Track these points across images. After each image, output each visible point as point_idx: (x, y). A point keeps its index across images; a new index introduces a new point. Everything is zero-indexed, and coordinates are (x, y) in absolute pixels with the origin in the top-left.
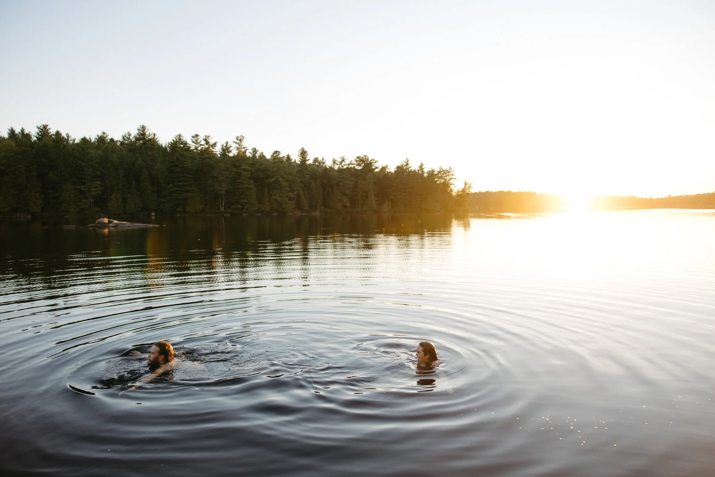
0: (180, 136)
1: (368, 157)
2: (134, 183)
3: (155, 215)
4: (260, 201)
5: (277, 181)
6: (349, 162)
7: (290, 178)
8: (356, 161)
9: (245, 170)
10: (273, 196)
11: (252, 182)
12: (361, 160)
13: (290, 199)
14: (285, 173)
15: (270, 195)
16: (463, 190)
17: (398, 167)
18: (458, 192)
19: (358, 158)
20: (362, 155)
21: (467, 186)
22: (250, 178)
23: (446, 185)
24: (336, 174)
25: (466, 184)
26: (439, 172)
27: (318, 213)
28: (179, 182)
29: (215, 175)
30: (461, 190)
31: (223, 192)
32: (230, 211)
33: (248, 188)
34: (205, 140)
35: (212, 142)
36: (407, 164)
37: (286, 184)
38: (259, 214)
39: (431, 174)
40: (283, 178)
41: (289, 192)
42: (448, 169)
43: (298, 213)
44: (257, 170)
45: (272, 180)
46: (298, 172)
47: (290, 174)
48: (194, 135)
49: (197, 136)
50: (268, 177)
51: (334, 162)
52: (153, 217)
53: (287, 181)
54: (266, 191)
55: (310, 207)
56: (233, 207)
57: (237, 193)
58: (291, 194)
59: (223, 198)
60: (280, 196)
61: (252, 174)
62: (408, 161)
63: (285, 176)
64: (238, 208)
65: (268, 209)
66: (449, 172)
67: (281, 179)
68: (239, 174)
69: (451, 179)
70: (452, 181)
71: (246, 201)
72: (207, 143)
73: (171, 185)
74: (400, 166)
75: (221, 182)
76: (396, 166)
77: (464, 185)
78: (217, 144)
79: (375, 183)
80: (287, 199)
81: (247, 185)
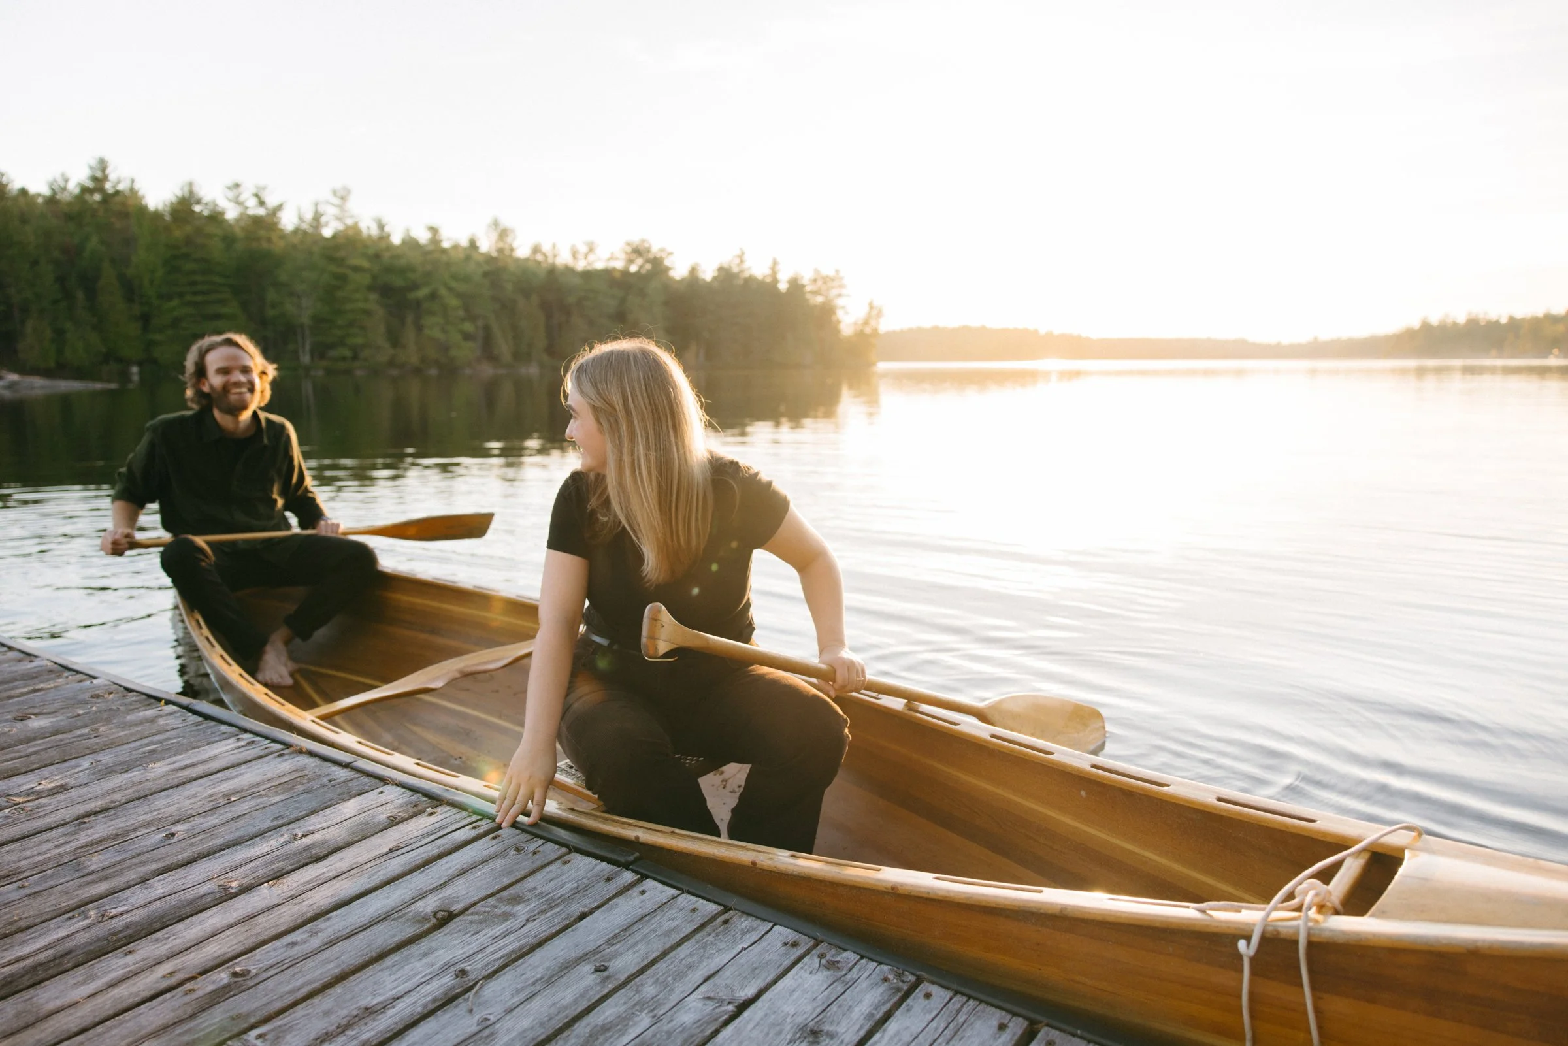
0: (191, 184)
1: (650, 245)
2: (80, 295)
3: (141, 373)
4: (395, 340)
5: (433, 296)
6: (608, 256)
7: (461, 287)
8: (626, 253)
9: (357, 269)
10: (427, 332)
11: (373, 296)
12: (637, 251)
13: (467, 337)
14: (455, 277)
15: (419, 328)
16: (866, 323)
17: (721, 269)
18: (855, 324)
19: (628, 244)
20: (636, 239)
21: (874, 312)
22: (371, 288)
23: (827, 312)
24: (577, 281)
25: (871, 307)
26: (815, 281)
27: (533, 370)
28: (195, 293)
29: (283, 277)
30: (860, 322)
31: (305, 320)
32: (324, 363)
33: (368, 313)
34: (257, 195)
35: (272, 201)
36: (742, 261)
37: (454, 302)
38: (394, 372)
39: (795, 285)
40: (450, 289)
41: (463, 320)
42: (831, 273)
43: (487, 370)
44: (389, 270)
45: (423, 293)
46: (486, 274)
47: (466, 279)
48: (230, 183)
49: (237, 186)
50: (415, 286)
51: (574, 254)
52: (136, 378)
53: (459, 295)
54: (410, 319)
55: (517, 356)
56: (333, 353)
57: (340, 322)
58: (468, 327)
59: (307, 332)
60: (444, 331)
61: (374, 277)
62: (743, 253)
63: (454, 284)
64: (344, 359)
65: (414, 360)
66: (833, 280)
67: (443, 292)
68: (343, 279)
69: (840, 295)
70: (839, 302)
71: (359, 341)
72: (262, 203)
73: (175, 302)
74: (725, 265)
75: (299, 297)
76: (716, 266)
77: (866, 309)
78: (284, 206)
79: (666, 303)
80: (457, 337)
81: (360, 305)
